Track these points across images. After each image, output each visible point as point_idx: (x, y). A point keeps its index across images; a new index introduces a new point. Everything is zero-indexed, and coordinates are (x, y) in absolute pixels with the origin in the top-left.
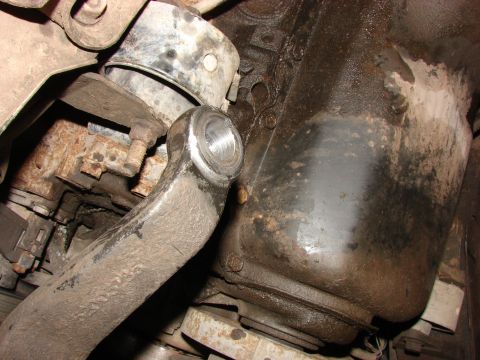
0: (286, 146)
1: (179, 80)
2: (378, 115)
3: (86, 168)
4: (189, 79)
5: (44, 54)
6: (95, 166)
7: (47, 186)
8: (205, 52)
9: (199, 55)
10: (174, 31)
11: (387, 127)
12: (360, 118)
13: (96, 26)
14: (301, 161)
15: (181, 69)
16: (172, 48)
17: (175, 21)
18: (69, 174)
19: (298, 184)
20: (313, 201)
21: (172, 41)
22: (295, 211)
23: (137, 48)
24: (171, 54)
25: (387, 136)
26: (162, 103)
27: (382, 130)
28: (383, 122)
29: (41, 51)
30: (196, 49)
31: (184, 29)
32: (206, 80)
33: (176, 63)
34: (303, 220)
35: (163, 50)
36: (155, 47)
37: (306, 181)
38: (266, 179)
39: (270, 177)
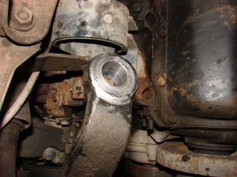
0: (176, 44)
1: (94, 37)
2: (224, 4)
3: (75, 96)
4: (99, 33)
5: (11, 58)
6: (79, 94)
7: (62, 111)
8: (103, 14)
9: (100, 17)
10: (80, 10)
11: (232, 9)
12: (213, 11)
13: (33, 29)
14: (187, 50)
15: (93, 30)
16: (83, 20)
17: (79, 4)
18: (69, 102)
19: (190, 64)
20: (202, 71)
21: (81, 16)
22: (193, 80)
23: (65, 28)
24: (83, 24)
25: (234, 14)
26: (93, 51)
27: (230, 12)
28: (229, 7)
29: (8, 57)
30: (96, 15)
31: (85, 6)
32: (110, 29)
33: (88, 28)
34: (200, 84)
35: (78, 23)
36: (73, 24)
37: (194, 60)
38: (172, 67)
39: (174, 65)
